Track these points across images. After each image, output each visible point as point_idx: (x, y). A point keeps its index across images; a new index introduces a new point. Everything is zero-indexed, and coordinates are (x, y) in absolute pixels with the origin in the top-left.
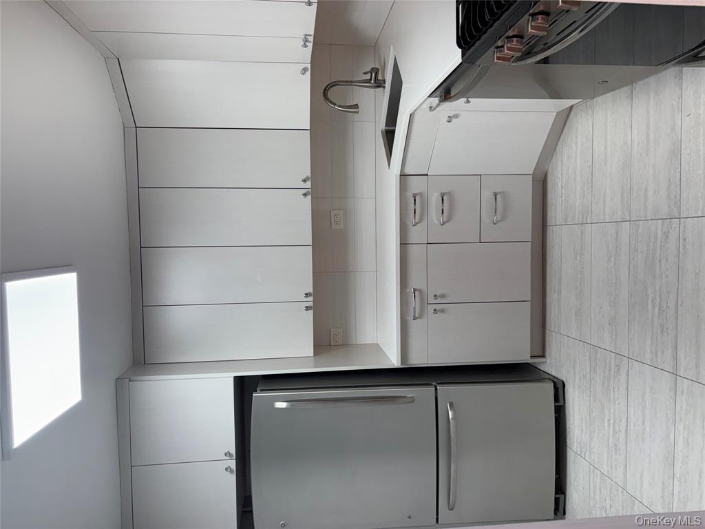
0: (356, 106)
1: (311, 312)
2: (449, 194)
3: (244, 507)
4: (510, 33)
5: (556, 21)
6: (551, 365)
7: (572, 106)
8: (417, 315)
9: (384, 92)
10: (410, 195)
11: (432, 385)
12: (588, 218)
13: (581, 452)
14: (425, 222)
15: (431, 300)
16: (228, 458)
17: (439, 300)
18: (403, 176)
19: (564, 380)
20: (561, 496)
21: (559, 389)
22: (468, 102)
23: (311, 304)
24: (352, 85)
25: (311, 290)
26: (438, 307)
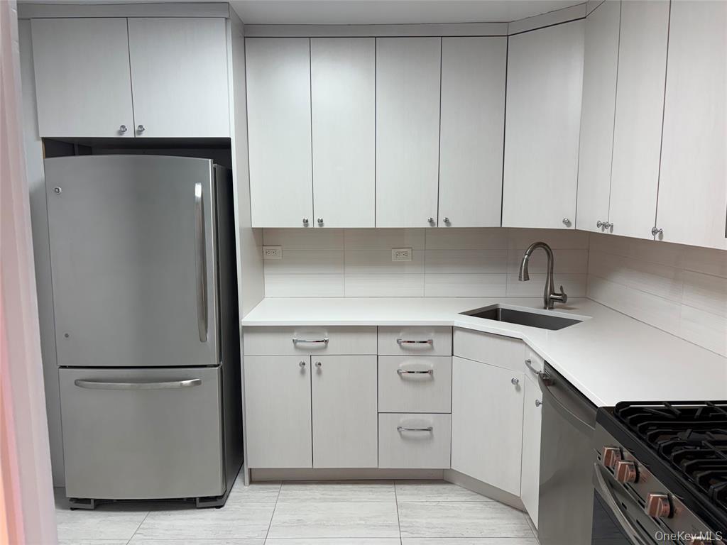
0: (527, 278)
1: (301, 225)
2: (432, 379)
3: (79, 145)
4: (642, 468)
5: (659, 524)
6: (241, 491)
7: (527, 513)
8: (298, 344)
9: (540, 308)
10: (432, 336)
11: (220, 361)
12: (406, 533)
13: (143, 529)
14: (402, 353)
15: (315, 360)
16: (136, 128)
17: (315, 369)
18: (452, 330)
19: (225, 507)
20: (92, 505)
21: (215, 502)
22: (538, 404)
23: (311, 226)
24: (548, 273)
25: (326, 226)
26: (307, 367)
